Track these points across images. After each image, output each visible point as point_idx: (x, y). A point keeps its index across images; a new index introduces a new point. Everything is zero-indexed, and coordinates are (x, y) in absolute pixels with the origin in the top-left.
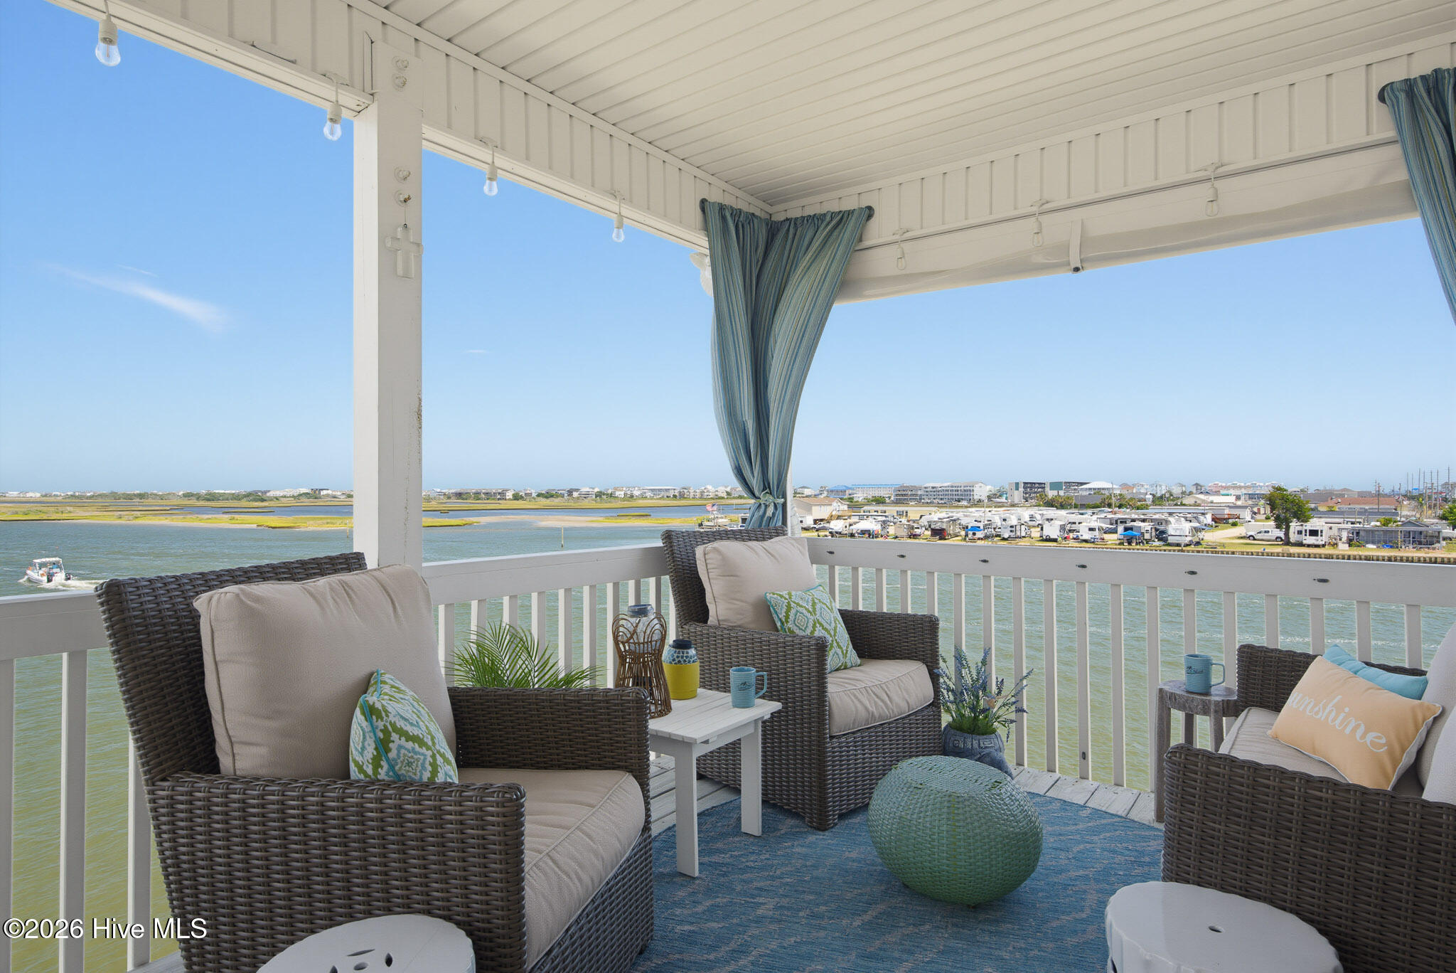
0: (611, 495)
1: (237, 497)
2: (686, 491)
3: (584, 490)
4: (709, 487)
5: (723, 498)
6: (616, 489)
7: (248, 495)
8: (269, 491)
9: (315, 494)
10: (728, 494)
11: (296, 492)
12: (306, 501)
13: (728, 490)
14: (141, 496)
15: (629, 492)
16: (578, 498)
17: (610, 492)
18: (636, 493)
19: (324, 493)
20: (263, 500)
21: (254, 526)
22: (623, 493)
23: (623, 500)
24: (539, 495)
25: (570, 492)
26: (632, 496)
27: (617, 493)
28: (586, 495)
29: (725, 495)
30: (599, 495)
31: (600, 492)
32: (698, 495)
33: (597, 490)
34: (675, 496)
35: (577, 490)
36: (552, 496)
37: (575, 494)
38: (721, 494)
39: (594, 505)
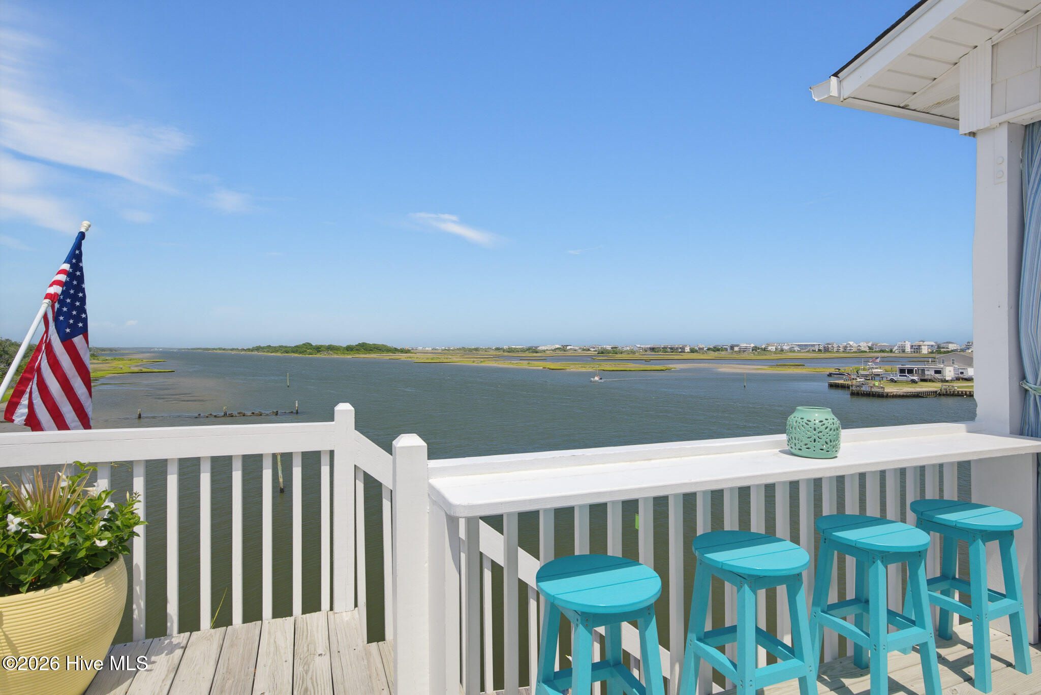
0: (765, 350)
1: (523, 351)
2: (830, 346)
3: (743, 345)
4: (851, 343)
5: (865, 352)
6: (768, 345)
7: (529, 349)
8: (539, 347)
9: (563, 349)
10: (870, 348)
11: (554, 347)
12: (561, 353)
13: (870, 345)
14: (476, 349)
15: (779, 347)
16: (740, 352)
17: (763, 347)
18: (786, 347)
19: (569, 348)
20: (537, 352)
21: (542, 368)
22: (774, 348)
23: (775, 353)
24: (709, 349)
25: (732, 347)
26: (782, 350)
27: (770, 348)
28: (744, 350)
29: (867, 349)
30: (755, 349)
31: (756, 347)
32: (842, 349)
33: (752, 345)
34: (819, 350)
35: (737, 346)
36: (718, 350)
37: (736, 349)
38: (863, 349)
39: (752, 357)
